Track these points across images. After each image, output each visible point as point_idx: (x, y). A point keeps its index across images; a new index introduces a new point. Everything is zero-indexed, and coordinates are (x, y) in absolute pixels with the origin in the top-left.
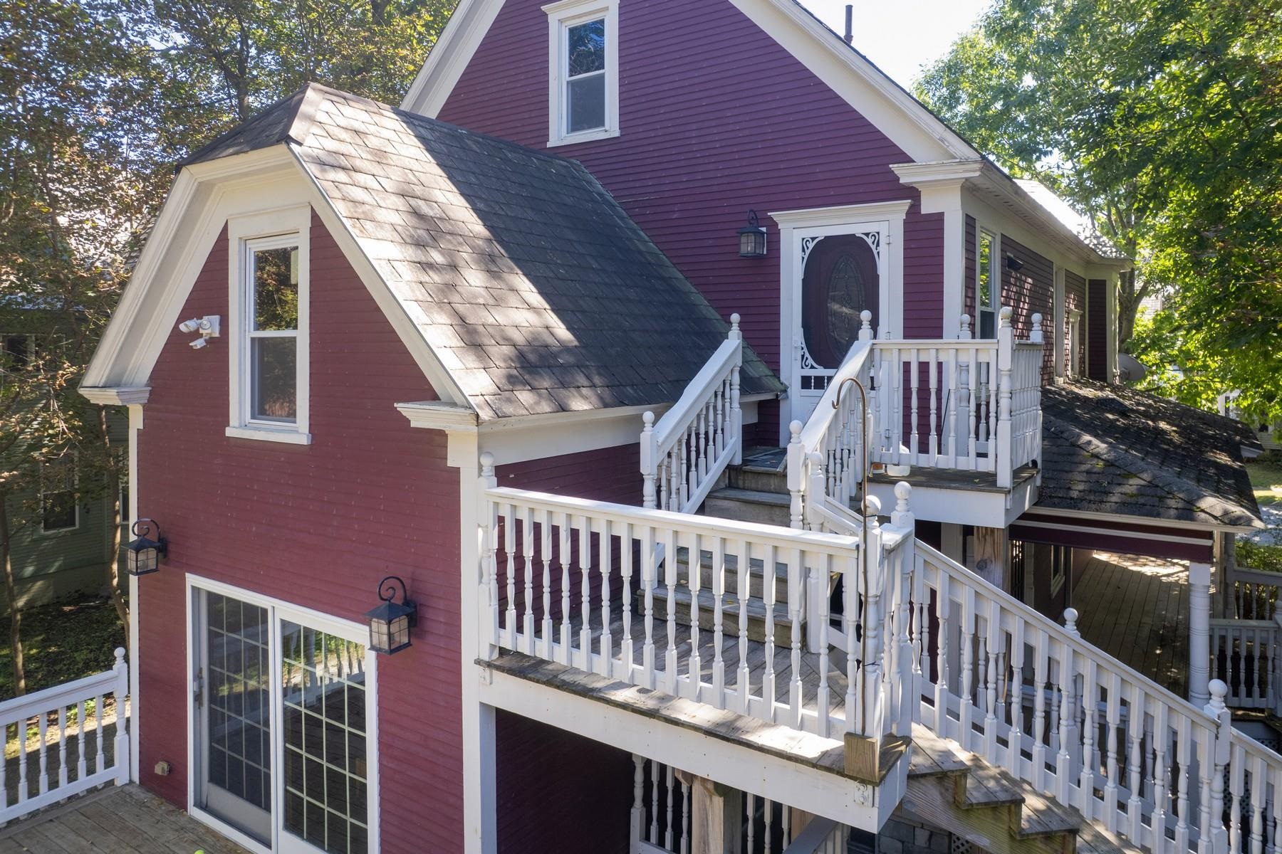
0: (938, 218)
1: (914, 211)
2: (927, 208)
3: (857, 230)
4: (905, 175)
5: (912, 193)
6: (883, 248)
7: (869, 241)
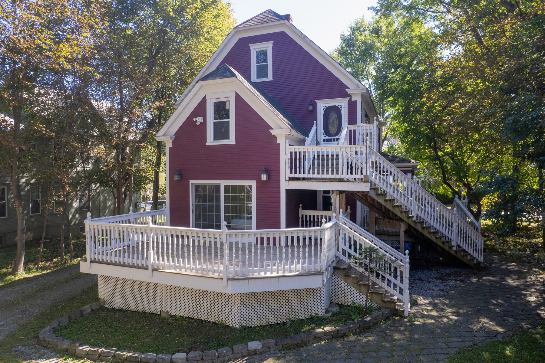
0: (356, 102)
1: (350, 100)
2: (353, 100)
3: (337, 104)
4: (349, 92)
5: (350, 96)
6: (343, 108)
7: (340, 107)
